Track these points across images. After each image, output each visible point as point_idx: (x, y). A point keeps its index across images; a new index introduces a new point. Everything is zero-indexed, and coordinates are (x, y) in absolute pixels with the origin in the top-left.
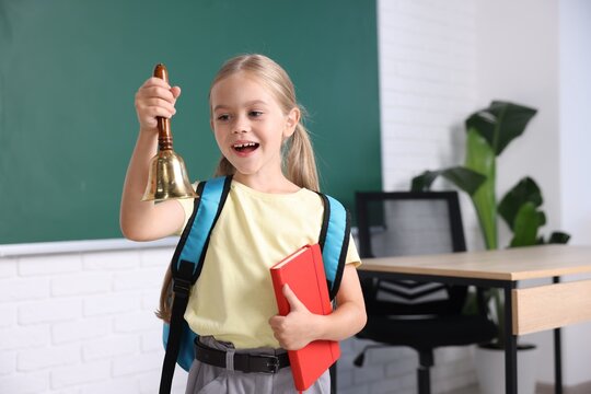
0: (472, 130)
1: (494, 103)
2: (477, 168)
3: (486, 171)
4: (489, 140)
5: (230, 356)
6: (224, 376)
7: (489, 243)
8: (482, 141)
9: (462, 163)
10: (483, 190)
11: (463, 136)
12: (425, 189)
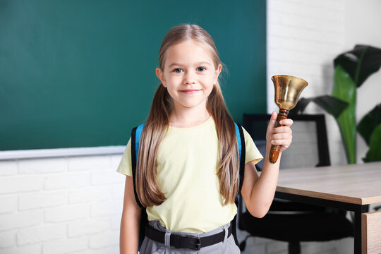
0: (338, 67)
1: (357, 46)
2: (341, 97)
3: (349, 99)
4: (352, 75)
5: (168, 235)
6: (163, 249)
7: (350, 158)
8: (346, 75)
9: (330, 93)
10: (346, 114)
11: (332, 71)
12: (299, 113)
